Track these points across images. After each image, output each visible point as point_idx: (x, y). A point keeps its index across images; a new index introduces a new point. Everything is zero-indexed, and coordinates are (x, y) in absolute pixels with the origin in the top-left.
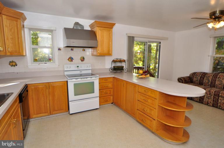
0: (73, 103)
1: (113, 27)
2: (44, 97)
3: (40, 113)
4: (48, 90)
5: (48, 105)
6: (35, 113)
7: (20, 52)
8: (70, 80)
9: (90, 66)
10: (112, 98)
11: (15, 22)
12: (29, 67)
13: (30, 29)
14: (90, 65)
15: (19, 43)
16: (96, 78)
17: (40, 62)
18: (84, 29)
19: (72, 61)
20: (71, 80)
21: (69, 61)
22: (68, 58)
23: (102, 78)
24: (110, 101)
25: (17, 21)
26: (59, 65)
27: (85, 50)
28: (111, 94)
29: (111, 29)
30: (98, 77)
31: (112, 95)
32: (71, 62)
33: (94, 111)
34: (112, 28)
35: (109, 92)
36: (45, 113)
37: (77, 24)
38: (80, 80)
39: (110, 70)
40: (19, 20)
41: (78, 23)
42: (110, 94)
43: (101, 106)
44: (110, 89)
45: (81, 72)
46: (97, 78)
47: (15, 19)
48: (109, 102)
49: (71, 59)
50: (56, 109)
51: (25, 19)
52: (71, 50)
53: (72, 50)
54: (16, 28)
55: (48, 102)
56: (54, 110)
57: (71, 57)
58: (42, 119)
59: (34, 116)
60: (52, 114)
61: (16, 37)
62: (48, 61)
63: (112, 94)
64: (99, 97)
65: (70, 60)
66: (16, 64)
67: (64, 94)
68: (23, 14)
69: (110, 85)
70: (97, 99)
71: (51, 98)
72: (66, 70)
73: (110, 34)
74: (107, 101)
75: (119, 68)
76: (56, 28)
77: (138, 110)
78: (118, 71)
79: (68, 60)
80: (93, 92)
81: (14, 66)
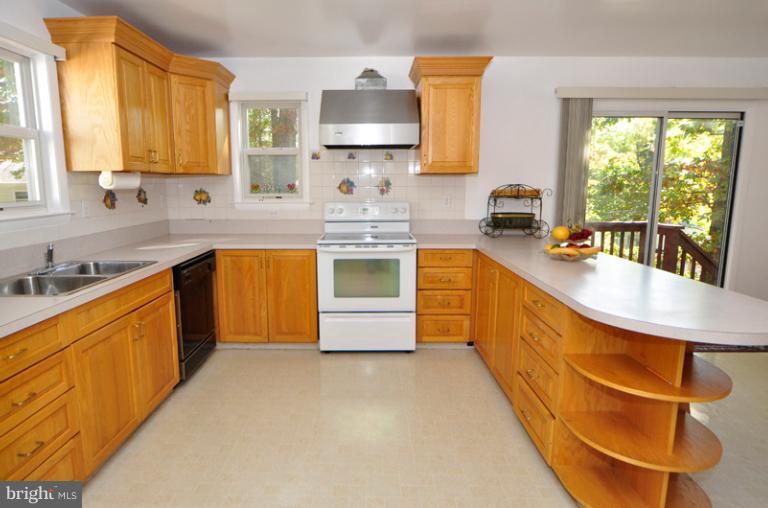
0: (328, 320)
1: (483, 72)
2: (254, 288)
3: (244, 334)
4: (264, 270)
5: (264, 314)
6: (232, 329)
7: (208, 166)
8: (323, 248)
9: (405, 210)
10: (466, 323)
11: (198, 88)
12: (236, 206)
13: (244, 105)
14: (407, 206)
15: (206, 142)
16: (406, 248)
17: (266, 195)
18: (388, 88)
19: (349, 191)
20: (327, 249)
21: (341, 191)
22: (340, 182)
23: (434, 252)
24: (461, 335)
25: (203, 86)
26: (311, 204)
27: (392, 158)
28: (462, 311)
29: (476, 79)
30: (415, 247)
31: (468, 312)
32: (347, 196)
33: (398, 357)
34: (480, 75)
35: (455, 302)
36: (256, 334)
37: (370, 74)
38: (352, 248)
39: (480, 228)
40: (208, 82)
41: (372, 71)
42: (461, 307)
43: (421, 346)
44: (461, 292)
45: (376, 227)
46: (410, 247)
47: (199, 80)
48: (454, 335)
49: (347, 186)
50: (284, 328)
51: (229, 78)
52: (349, 157)
53: (351, 157)
54: (200, 103)
55: (264, 305)
56: (280, 332)
57: (348, 181)
58: (248, 349)
59: (229, 338)
60: (274, 342)
61: (201, 127)
62: (285, 192)
63: (467, 310)
64: (417, 315)
65: (344, 188)
66: (208, 197)
67: (307, 287)
68: (218, 65)
69: (462, 278)
70: (408, 320)
71: (271, 296)
72: (328, 218)
73: (470, 95)
74: (446, 332)
75: (510, 220)
76: (307, 94)
77: (519, 373)
78: (505, 232)
79: (339, 188)
80: (397, 295)
81: (205, 202)
